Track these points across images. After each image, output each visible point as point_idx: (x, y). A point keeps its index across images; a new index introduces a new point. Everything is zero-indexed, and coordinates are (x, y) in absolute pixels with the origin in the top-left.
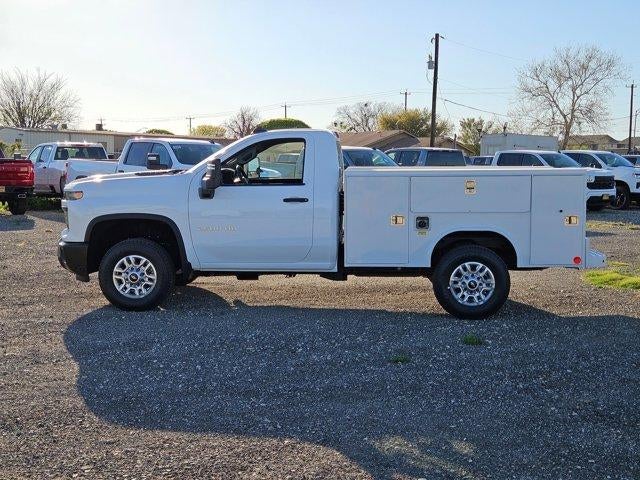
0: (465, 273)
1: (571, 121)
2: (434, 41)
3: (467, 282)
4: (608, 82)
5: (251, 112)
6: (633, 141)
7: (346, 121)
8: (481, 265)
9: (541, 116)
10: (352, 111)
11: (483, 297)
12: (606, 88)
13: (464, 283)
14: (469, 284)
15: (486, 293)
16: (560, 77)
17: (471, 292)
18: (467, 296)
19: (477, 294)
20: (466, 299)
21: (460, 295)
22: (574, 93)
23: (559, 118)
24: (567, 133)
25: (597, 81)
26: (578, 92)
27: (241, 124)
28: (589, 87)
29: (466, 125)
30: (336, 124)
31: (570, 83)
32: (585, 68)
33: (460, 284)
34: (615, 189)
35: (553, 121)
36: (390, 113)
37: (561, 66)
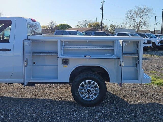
0: (85, 85)
1: (139, 25)
2: (102, 3)
3: (86, 90)
4: (149, 15)
5: (54, 22)
6: (155, 31)
7: (80, 25)
8: (93, 82)
9: (131, 24)
10: (82, 22)
11: (94, 96)
12: (149, 17)
13: (85, 90)
14: (87, 91)
15: (95, 94)
16: (136, 14)
17: (89, 94)
18: (87, 96)
19: (91, 95)
20: (86, 97)
21: (83, 95)
22: (140, 18)
23: (136, 25)
24: (138, 29)
25: (146, 15)
26: (141, 18)
27: (51, 25)
28: (144, 16)
29: (111, 26)
30: (77, 26)
31: (139, 15)
32: (143, 11)
33: (83, 90)
34: (151, 44)
35: (135, 26)
36: (92, 23)
37: (137, 11)
